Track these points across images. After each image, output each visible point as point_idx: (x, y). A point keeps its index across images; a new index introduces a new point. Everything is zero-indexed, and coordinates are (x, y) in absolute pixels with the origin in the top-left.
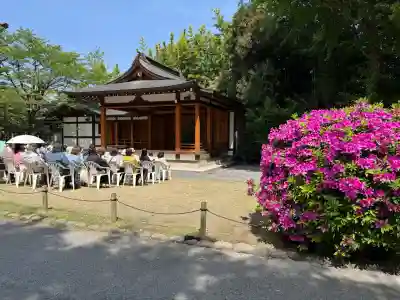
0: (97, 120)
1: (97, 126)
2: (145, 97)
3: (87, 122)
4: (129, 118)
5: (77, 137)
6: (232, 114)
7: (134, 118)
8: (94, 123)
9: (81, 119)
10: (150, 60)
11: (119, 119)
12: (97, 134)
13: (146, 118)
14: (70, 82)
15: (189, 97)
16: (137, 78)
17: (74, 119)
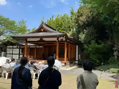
0: (21, 47)
1: (21, 50)
2: (44, 39)
3: (17, 48)
4: (35, 47)
5: (12, 54)
6: (77, 47)
7: (37, 47)
8: (20, 48)
9: (14, 47)
10: (47, 25)
11: (30, 47)
12: (21, 53)
13: (41, 47)
14: (11, 32)
15: (62, 39)
16: (41, 32)
17: (11, 47)
